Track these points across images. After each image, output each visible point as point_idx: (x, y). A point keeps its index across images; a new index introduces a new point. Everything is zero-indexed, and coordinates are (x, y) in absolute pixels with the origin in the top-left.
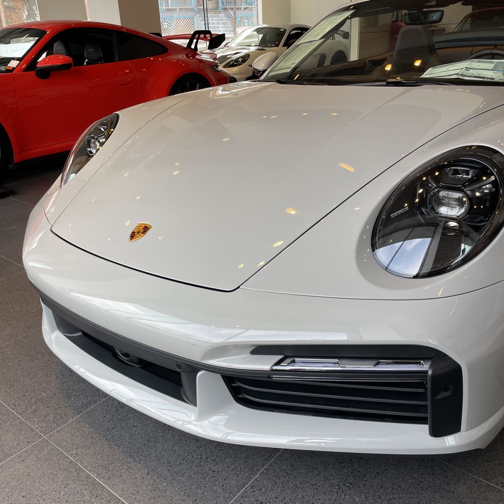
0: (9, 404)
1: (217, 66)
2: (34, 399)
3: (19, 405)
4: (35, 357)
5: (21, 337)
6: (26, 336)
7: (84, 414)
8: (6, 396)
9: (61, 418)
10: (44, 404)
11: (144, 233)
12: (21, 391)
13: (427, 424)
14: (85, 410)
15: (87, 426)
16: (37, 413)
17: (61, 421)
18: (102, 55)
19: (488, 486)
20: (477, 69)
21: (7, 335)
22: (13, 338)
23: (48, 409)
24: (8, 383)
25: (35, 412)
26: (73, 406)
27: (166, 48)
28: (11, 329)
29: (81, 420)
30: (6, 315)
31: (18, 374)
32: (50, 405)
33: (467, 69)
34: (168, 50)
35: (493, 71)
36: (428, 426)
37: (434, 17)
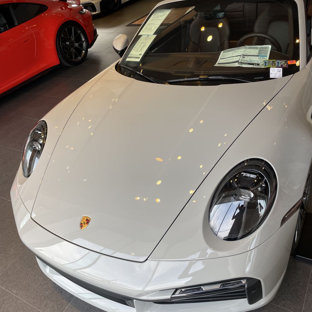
0: (31, 303)
1: (82, 10)
2: (43, 297)
3: (36, 302)
4: (34, 268)
5: (22, 254)
6: (24, 253)
7: (72, 302)
8: (27, 298)
9: (61, 307)
10: (49, 299)
11: (87, 224)
12: (34, 293)
13: (246, 298)
14: (72, 299)
15: (76, 309)
16: (47, 306)
17: (61, 309)
18: (5, 22)
19: (278, 308)
20: (249, 56)
21: (13, 254)
22: (17, 256)
23: (52, 302)
24: (25, 288)
25: (46, 305)
26: (65, 297)
27: (47, 6)
28: (14, 250)
29: (72, 306)
30: (7, 239)
31: (28, 281)
32: (52, 300)
33: (244, 56)
34: (48, 8)
35: (258, 57)
36: (247, 299)
37: (220, 16)
